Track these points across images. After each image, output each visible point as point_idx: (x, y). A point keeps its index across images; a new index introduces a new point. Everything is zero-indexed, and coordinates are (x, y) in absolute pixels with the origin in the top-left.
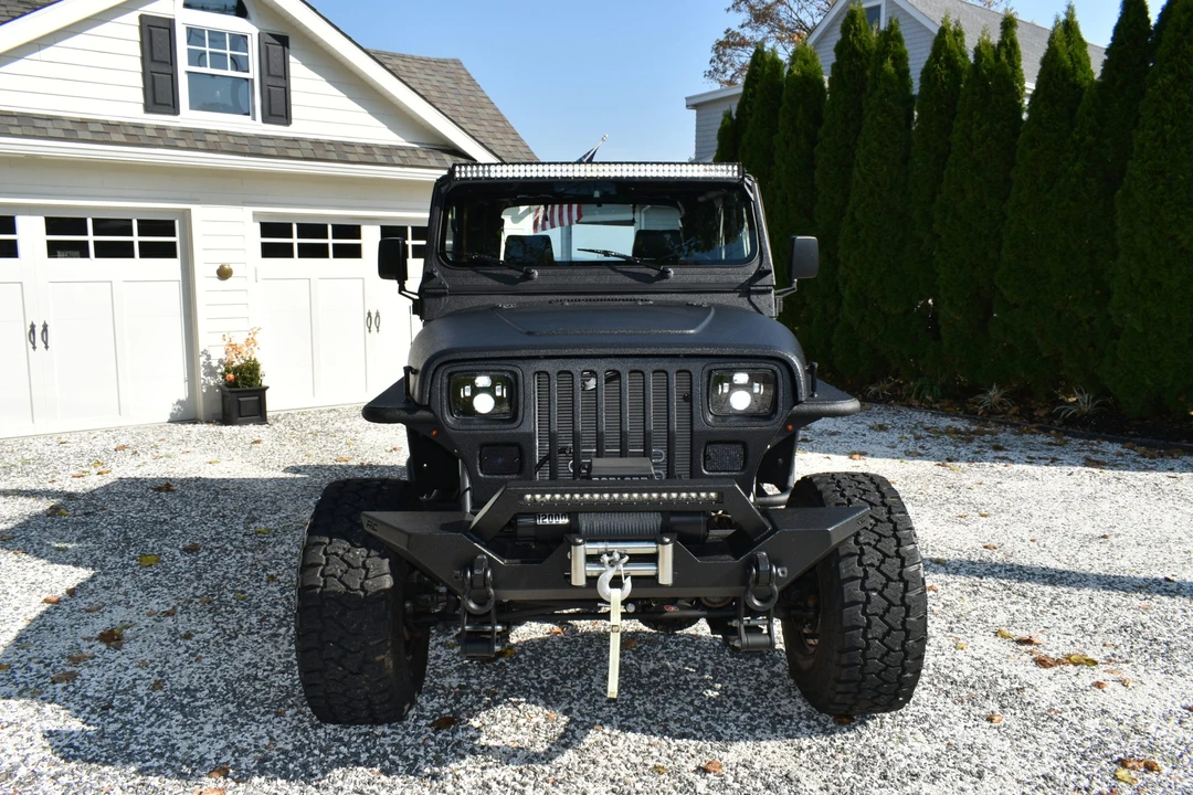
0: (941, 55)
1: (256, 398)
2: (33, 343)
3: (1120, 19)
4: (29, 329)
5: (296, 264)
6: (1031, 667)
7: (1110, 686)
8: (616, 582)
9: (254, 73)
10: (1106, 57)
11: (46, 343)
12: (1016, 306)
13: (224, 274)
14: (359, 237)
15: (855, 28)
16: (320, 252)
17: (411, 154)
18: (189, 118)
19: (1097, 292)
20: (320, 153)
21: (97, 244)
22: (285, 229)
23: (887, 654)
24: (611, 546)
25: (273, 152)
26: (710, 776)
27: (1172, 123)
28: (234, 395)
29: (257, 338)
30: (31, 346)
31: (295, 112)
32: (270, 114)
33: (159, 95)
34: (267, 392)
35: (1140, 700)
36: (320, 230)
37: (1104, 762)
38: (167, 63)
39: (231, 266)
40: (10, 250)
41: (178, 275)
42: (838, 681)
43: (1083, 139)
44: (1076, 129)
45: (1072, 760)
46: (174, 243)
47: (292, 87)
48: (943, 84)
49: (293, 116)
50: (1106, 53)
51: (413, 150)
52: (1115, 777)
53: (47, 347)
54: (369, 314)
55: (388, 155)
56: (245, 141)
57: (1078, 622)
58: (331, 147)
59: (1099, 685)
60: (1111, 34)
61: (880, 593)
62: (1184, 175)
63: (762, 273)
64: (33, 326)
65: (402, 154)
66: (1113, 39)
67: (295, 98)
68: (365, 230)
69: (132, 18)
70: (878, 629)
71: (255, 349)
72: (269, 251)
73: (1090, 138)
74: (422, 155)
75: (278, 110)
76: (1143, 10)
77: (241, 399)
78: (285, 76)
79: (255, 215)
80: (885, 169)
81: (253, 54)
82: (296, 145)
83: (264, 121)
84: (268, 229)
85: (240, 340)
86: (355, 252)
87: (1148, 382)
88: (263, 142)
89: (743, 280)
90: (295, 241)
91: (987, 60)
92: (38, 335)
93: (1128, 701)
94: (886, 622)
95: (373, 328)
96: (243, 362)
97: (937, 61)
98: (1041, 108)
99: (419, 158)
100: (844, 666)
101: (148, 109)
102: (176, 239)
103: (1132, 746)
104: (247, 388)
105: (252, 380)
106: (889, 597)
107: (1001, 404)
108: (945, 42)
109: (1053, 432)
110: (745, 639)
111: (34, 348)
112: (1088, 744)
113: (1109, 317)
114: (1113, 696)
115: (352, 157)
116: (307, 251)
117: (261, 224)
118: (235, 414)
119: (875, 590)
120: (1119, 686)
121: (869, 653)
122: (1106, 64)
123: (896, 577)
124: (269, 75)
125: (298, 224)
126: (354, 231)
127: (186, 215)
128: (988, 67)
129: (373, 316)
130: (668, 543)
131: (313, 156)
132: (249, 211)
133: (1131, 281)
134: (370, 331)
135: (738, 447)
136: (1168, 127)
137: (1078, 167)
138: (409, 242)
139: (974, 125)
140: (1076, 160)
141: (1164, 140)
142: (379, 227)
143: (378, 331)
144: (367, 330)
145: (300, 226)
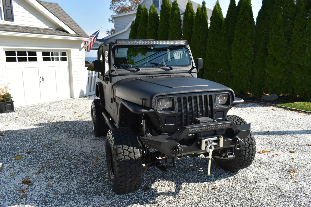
0: (188, 10)
1: (10, 104)
3: (230, 4)
5: (17, 63)
7: (275, 156)
8: (211, 148)
9: (1, 5)
12: (210, 71)
14: (36, 55)
15: (166, 1)
16: (24, 60)
17: (51, 31)
19: (228, 67)
20: (24, 30)
22: (13, 53)
23: (249, 156)
24: (209, 139)
25: (10, 30)
26: (216, 190)
27: (243, 29)
28: (3, 104)
29: (8, 86)
32: (7, 18)
34: (14, 102)
35: (283, 159)
36: (24, 53)
37: (286, 172)
42: (239, 163)
43: (223, 32)
44: (222, 29)
45: (281, 173)
47: (14, 10)
48: (189, 17)
49: (14, 19)
50: (227, 12)
51: (51, 30)
52: (290, 175)
54: (40, 78)
55: (39, 31)
56: (0, 26)
57: (259, 143)
58: (27, 29)
59: (273, 156)
60: (228, 7)
61: (248, 142)
62: (246, 41)
63: (193, 68)
65: (49, 31)
66: (229, 9)
67: (15, 13)
68: (38, 53)
70: (248, 150)
71: (8, 90)
72: (8, 60)
73: (225, 31)
74: (54, 31)
75: (10, 16)
76: (235, 2)
77: (6, 105)
78: (11, 6)
79: (4, 49)
82: (16, 28)
83: (5, 20)
84: (8, 53)
85: (3, 87)
86: (35, 60)
87: (240, 87)
88: (6, 27)
89: (189, 69)
90: (17, 56)
91: (200, 11)
93: (281, 158)
94: (249, 149)
95: (42, 81)
96: (4, 94)
97: (188, 11)
98: (214, 24)
99: (54, 32)
103: (288, 168)
104: (7, 102)
105: (9, 99)
106: (249, 143)
108: (189, 6)
110: (229, 157)
112: (280, 169)
113: (230, 72)
114: (276, 158)
115: (34, 32)
116: (20, 60)
117: (6, 51)
118: (4, 110)
119: (246, 142)
120: (276, 155)
121: (246, 156)
122: (227, 15)
123: (250, 138)
124: (6, 6)
126: (34, 53)
128: (200, 13)
129: (42, 78)
130: (222, 137)
131: (22, 31)
132: (2, 48)
133: (236, 64)
134: (41, 82)
135: (222, 112)
136: (242, 30)
137: (223, 38)
138: (51, 56)
139: (198, 27)
140: (222, 36)
141: (242, 33)
142: (42, 52)
143: (43, 82)
144: (40, 82)
145: (18, 52)
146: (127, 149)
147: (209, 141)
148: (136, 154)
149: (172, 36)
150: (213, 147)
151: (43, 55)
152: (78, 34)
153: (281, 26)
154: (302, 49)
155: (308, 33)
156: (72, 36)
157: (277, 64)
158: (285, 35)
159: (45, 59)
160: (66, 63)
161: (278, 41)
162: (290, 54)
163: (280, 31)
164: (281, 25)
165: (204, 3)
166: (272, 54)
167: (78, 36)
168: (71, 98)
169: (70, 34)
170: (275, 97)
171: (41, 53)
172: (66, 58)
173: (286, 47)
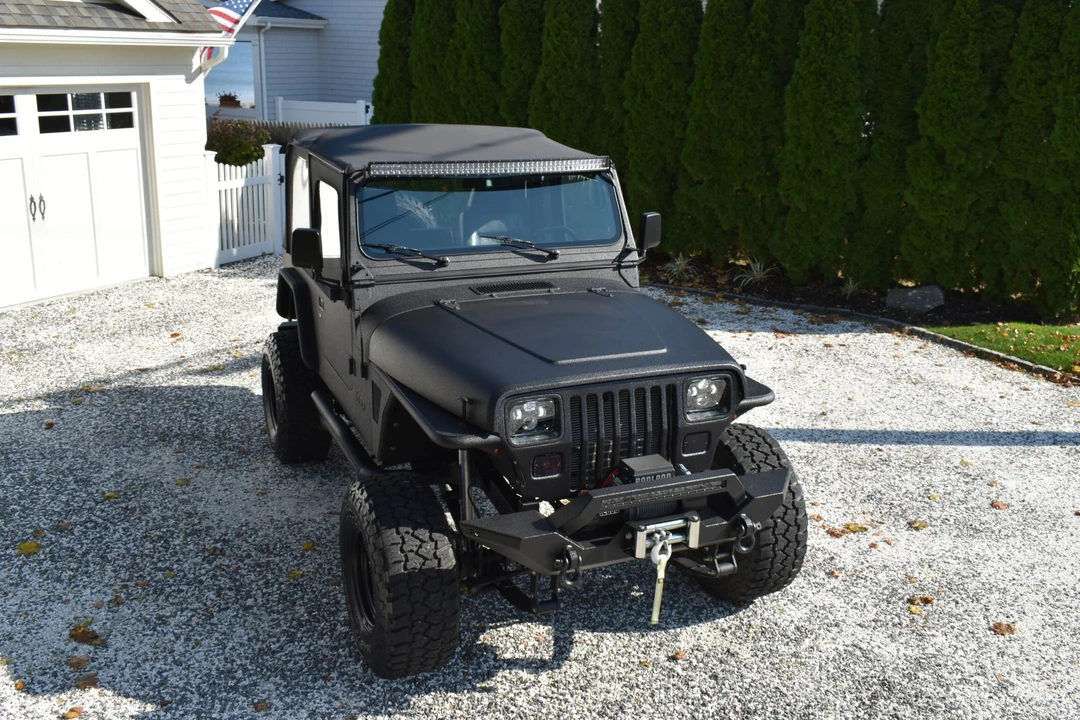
6: (829, 538)
7: (881, 545)
14: (12, 110)
17: (72, 11)
19: (768, 173)
23: (786, 559)
24: (658, 526)
26: (680, 661)
27: (833, 32)
35: (903, 555)
37: (900, 603)
42: (753, 581)
43: (758, 34)
44: (752, 24)
45: (883, 605)
52: (911, 613)
54: (32, 199)
55: (48, 16)
57: (840, 496)
59: (873, 546)
62: (840, 78)
63: (626, 251)
65: (62, 12)
68: (19, 101)
70: (782, 543)
73: (763, 33)
74: (85, 13)
86: (9, 128)
87: (810, 255)
89: (614, 256)
93: (896, 556)
94: (786, 538)
95: (38, 215)
99: (83, 17)
103: (909, 590)
107: (687, 271)
109: (736, 300)
110: (718, 569)
112: (886, 592)
114: (884, 553)
115: (8, 20)
119: (779, 517)
120: (886, 546)
121: (776, 560)
126: (6, 103)
129: (37, 201)
130: (696, 521)
133: (797, 166)
134: (34, 219)
135: (705, 435)
136: (829, 34)
137: (754, 61)
138: (71, 113)
139: (662, 9)
140: (752, 52)
141: (826, 46)
142: (35, 97)
143: (43, 218)
144: (31, 217)
146: (415, 549)
147: (659, 532)
149: (557, 36)
150: (669, 548)
151: (39, 110)
152: (179, 22)
153: (971, 33)
154: (1040, 126)
155: (1066, 66)
156: (155, 28)
157: (949, 177)
158: (982, 67)
159: (47, 126)
160: (129, 136)
161: (955, 90)
162: (998, 140)
163: (966, 52)
164: (971, 26)
166: (931, 135)
167: (180, 27)
168: (152, 275)
169: (149, 23)
170: (935, 297)
171: (32, 100)
172: (129, 115)
173: (983, 115)
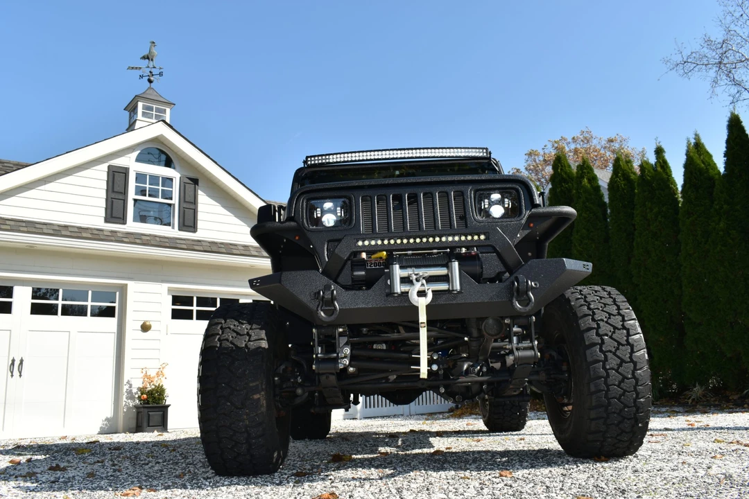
0: (619, 173)
1: (161, 413)
2: (12, 373)
3: (728, 136)
4: (10, 362)
5: (193, 324)
9: (175, 200)
10: (725, 159)
11: (20, 373)
13: (145, 328)
15: (562, 166)
18: (132, 226)
20: (214, 249)
21: (64, 306)
22: (188, 301)
25: (185, 246)
28: (146, 410)
29: (165, 371)
30: (10, 374)
31: (200, 224)
32: (184, 225)
33: (115, 212)
34: (169, 408)
36: (211, 302)
38: (121, 193)
39: (151, 323)
40: (6, 308)
41: (115, 329)
43: (721, 208)
44: (716, 203)
46: (114, 307)
47: (199, 210)
48: (623, 189)
49: (198, 227)
50: (724, 157)
53: (20, 376)
56: (167, 240)
58: (222, 246)
60: (725, 145)
64: (13, 361)
66: (726, 148)
67: (200, 216)
69: (104, 167)
71: (163, 379)
72: (176, 315)
73: (725, 206)
75: (189, 223)
76: (743, 130)
77: (150, 413)
78: (195, 202)
79: (170, 290)
80: (594, 246)
81: (176, 190)
82: (199, 243)
83: (179, 230)
84: (176, 300)
85: (152, 373)
88: (178, 241)
90: (195, 308)
91: (649, 171)
92: (15, 367)
96: (153, 387)
97: (617, 176)
98: (690, 193)
100: (593, 419)
101: (107, 221)
102: (116, 305)
104: (156, 405)
105: (159, 399)
107: (704, 396)
108: (620, 165)
110: (517, 355)
111: (12, 376)
115: (235, 252)
116: (202, 316)
117: (173, 296)
118: (145, 424)
124: (185, 201)
125: (197, 297)
127: (123, 289)
128: (650, 175)
131: (210, 250)
132: (166, 286)
137: (722, 225)
139: (648, 210)
140: (720, 221)
145: (198, 298)
148: (252, 339)
165: (659, 152)
